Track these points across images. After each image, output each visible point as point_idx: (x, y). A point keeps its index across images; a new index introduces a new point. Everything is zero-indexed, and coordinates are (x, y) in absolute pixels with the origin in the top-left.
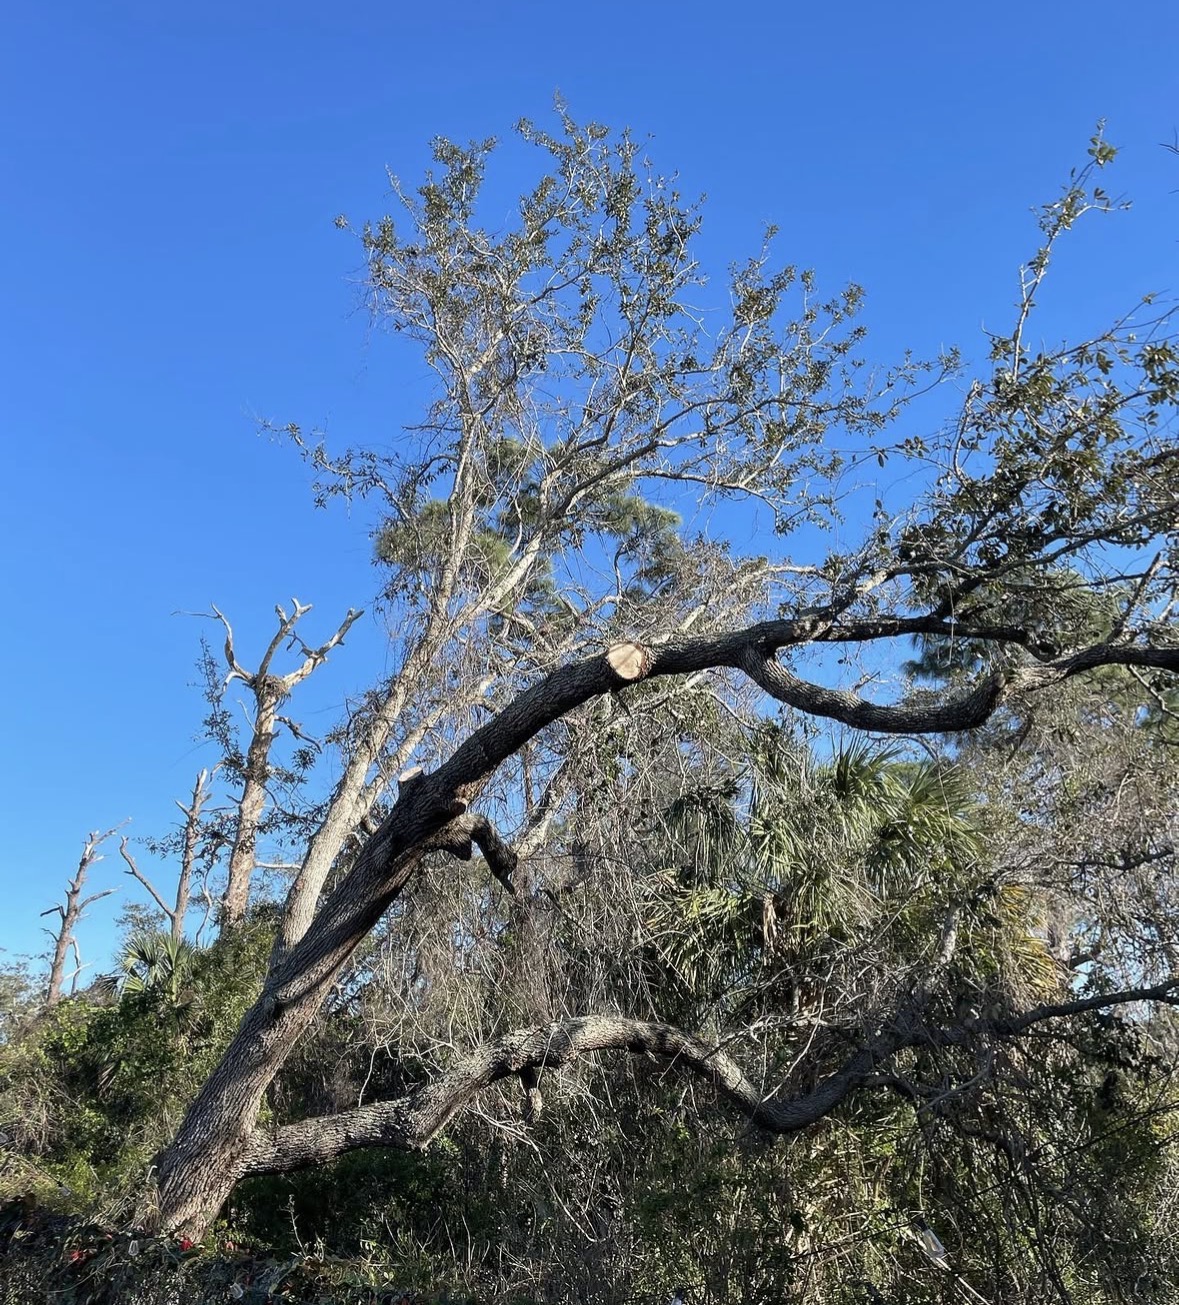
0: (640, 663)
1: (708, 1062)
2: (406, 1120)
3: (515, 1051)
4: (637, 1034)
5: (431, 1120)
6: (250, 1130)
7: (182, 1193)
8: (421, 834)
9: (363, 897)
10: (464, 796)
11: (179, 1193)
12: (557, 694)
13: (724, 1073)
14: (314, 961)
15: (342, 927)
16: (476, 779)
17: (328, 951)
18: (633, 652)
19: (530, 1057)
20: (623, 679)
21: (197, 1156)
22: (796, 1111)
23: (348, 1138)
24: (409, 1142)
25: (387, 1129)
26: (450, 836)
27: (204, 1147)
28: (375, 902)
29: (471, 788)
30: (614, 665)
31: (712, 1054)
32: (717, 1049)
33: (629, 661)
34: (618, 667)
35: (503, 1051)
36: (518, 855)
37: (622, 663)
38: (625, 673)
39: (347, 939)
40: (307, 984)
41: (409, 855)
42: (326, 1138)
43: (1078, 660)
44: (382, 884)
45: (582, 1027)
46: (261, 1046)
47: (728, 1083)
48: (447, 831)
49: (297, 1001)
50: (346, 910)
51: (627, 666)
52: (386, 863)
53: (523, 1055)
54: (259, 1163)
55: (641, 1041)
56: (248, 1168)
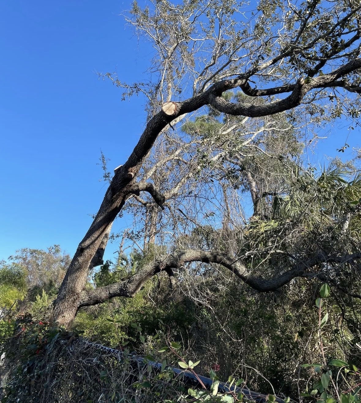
0: (174, 108)
1: (233, 265)
2: (127, 287)
3: (161, 262)
4: (206, 255)
5: (134, 286)
6: (80, 291)
7: (60, 311)
8: (121, 187)
9: (106, 210)
10: (132, 172)
11: (59, 311)
12: (151, 127)
13: (238, 269)
14: (92, 233)
15: (100, 221)
16: (135, 165)
17: (97, 230)
18: (171, 105)
19: (167, 264)
20: (168, 115)
21: (63, 299)
22: (269, 284)
23: (110, 293)
24: (128, 294)
25: (121, 290)
26: (132, 187)
27: (65, 296)
28: (110, 212)
29: (134, 169)
30: (164, 110)
31: (234, 263)
32: (236, 261)
33: (170, 108)
34: (166, 111)
35: (158, 262)
36: (166, 197)
37: (167, 110)
38: (169, 113)
39: (102, 225)
40: (91, 241)
41: (118, 195)
42: (103, 293)
43: (342, 69)
44: (111, 206)
45: (184, 253)
46: (78, 262)
47: (240, 272)
48: (130, 186)
49: (88, 247)
50: (101, 216)
51: (170, 110)
52: (111, 198)
53: (165, 263)
54: (83, 302)
55: (207, 258)
56: (80, 303)
